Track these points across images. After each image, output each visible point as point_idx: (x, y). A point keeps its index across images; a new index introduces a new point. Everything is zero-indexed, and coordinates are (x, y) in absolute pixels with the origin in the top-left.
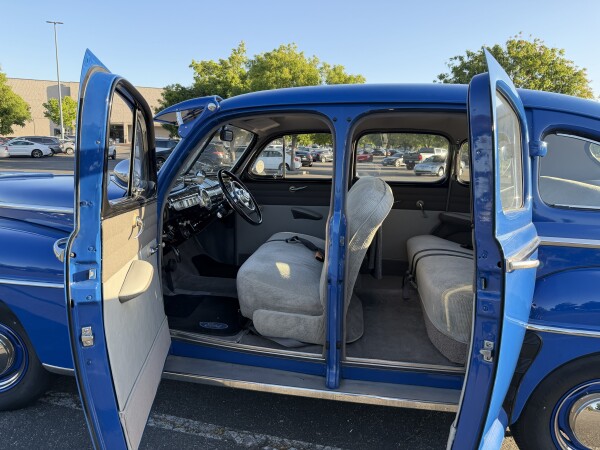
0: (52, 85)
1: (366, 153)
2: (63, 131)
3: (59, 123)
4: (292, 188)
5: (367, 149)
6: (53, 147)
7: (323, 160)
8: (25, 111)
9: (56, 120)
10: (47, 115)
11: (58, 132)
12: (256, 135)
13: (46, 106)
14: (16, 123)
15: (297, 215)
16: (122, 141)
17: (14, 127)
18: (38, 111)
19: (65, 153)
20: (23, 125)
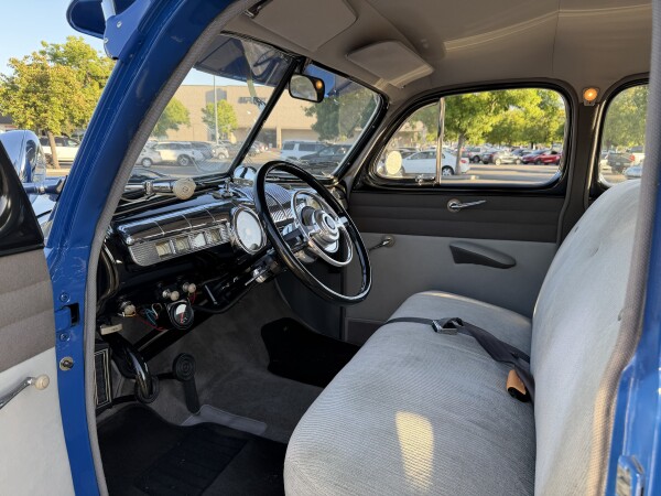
0: (210, 89)
1: (554, 153)
2: (218, 136)
3: (214, 128)
4: (453, 203)
5: (556, 149)
6: (206, 152)
7: (498, 162)
8: (184, 117)
9: (212, 125)
10: (205, 121)
11: (213, 137)
12: (384, 98)
13: (203, 110)
14: (172, 127)
15: (461, 257)
16: (275, 146)
17: (169, 131)
18: (196, 116)
19: (217, 158)
20: (177, 129)
